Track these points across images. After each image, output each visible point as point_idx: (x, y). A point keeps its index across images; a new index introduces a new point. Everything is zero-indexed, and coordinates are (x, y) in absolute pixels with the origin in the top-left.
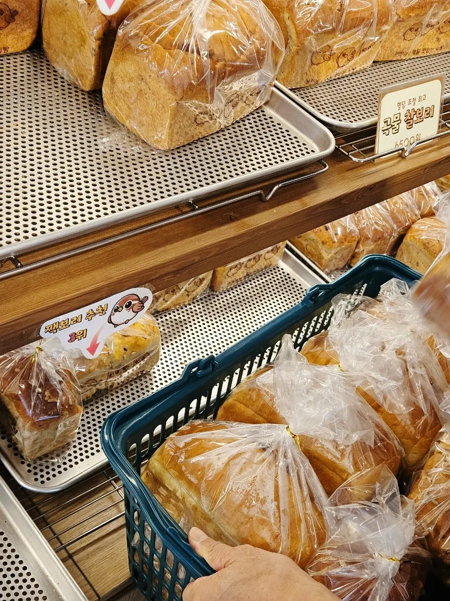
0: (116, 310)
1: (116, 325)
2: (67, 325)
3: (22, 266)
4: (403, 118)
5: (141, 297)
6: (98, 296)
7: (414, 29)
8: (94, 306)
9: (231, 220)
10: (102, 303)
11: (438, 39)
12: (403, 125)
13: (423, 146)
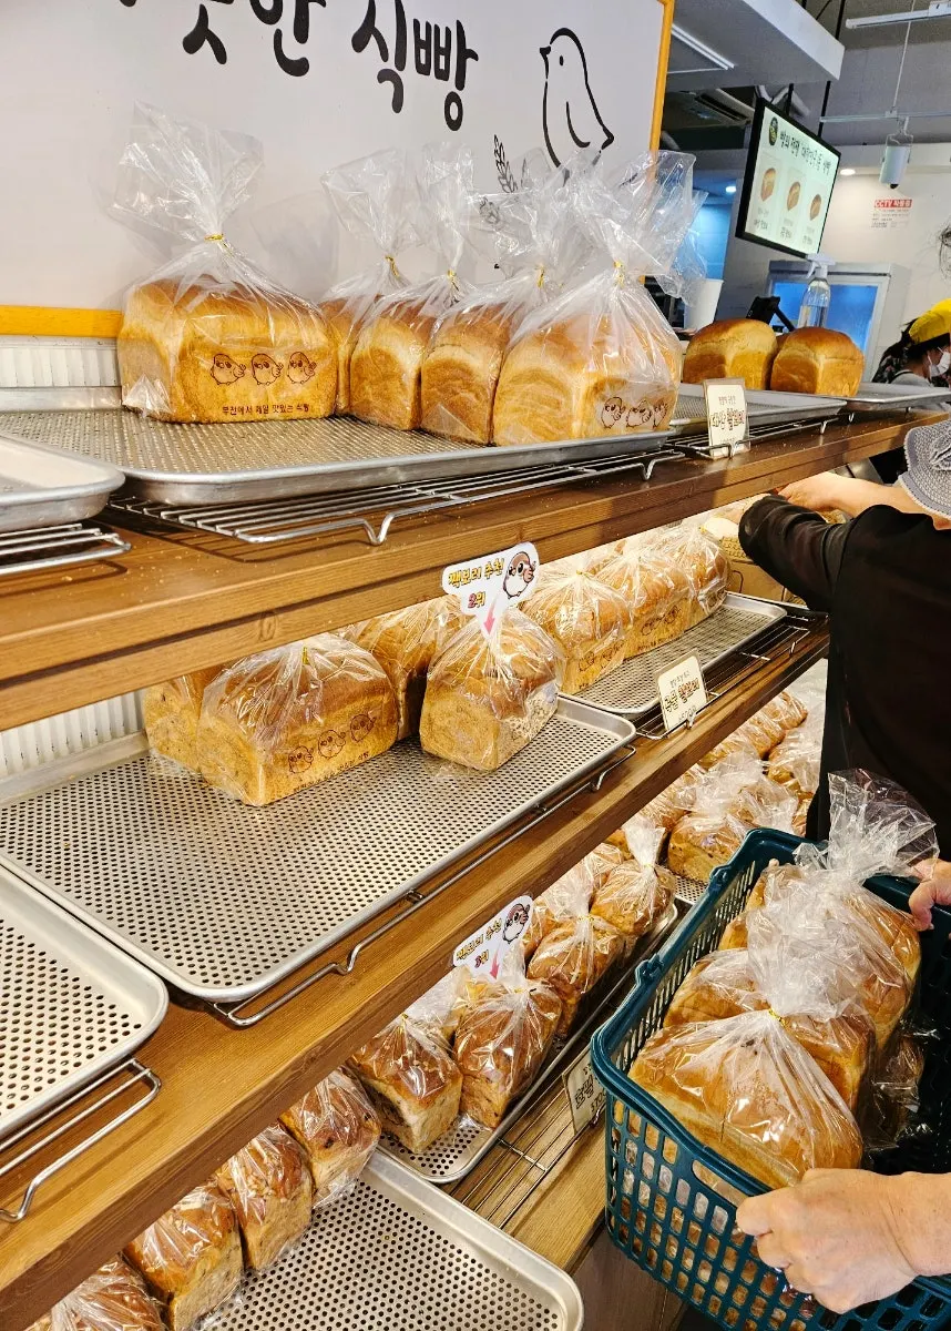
0: (508, 924)
1: (509, 941)
2: (472, 948)
3: (424, 897)
4: (678, 694)
5: (525, 906)
6: (493, 911)
7: (650, 624)
8: (491, 923)
9: (576, 815)
10: (496, 918)
11: (668, 630)
12: (680, 700)
13: (702, 713)
